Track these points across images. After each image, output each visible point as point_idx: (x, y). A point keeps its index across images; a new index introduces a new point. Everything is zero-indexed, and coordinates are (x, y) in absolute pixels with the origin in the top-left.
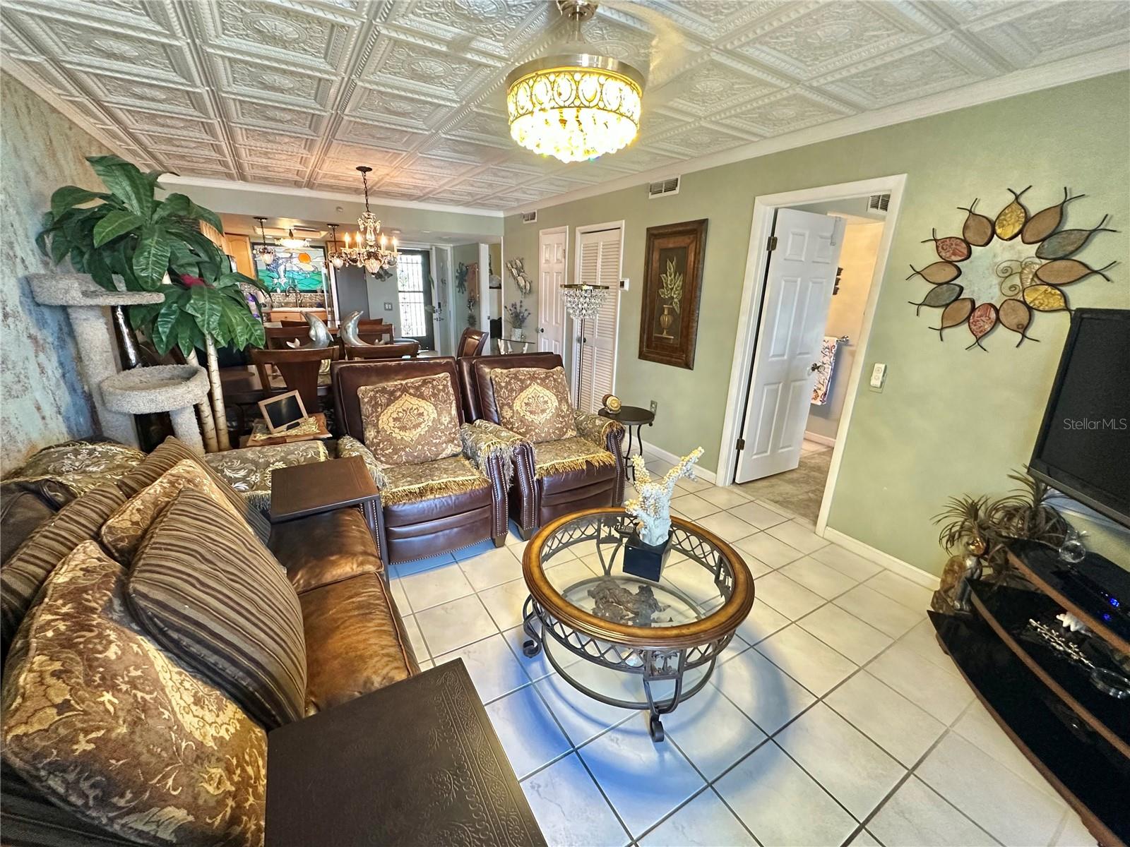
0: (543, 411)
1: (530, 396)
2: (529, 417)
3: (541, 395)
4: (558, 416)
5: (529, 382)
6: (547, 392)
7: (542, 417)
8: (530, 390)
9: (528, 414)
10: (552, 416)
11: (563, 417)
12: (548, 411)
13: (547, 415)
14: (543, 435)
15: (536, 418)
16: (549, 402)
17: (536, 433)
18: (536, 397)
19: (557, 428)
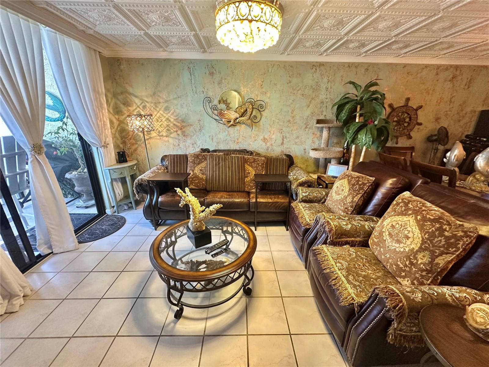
0: (399, 242)
1: (400, 223)
2: (386, 236)
3: (409, 229)
4: (408, 258)
5: (410, 212)
6: (417, 231)
7: (394, 244)
8: (405, 218)
9: (387, 233)
10: (402, 253)
11: (411, 263)
12: (402, 245)
13: (400, 247)
14: (383, 257)
15: (389, 241)
16: (411, 240)
17: (380, 250)
18: (404, 226)
19: (397, 265)
